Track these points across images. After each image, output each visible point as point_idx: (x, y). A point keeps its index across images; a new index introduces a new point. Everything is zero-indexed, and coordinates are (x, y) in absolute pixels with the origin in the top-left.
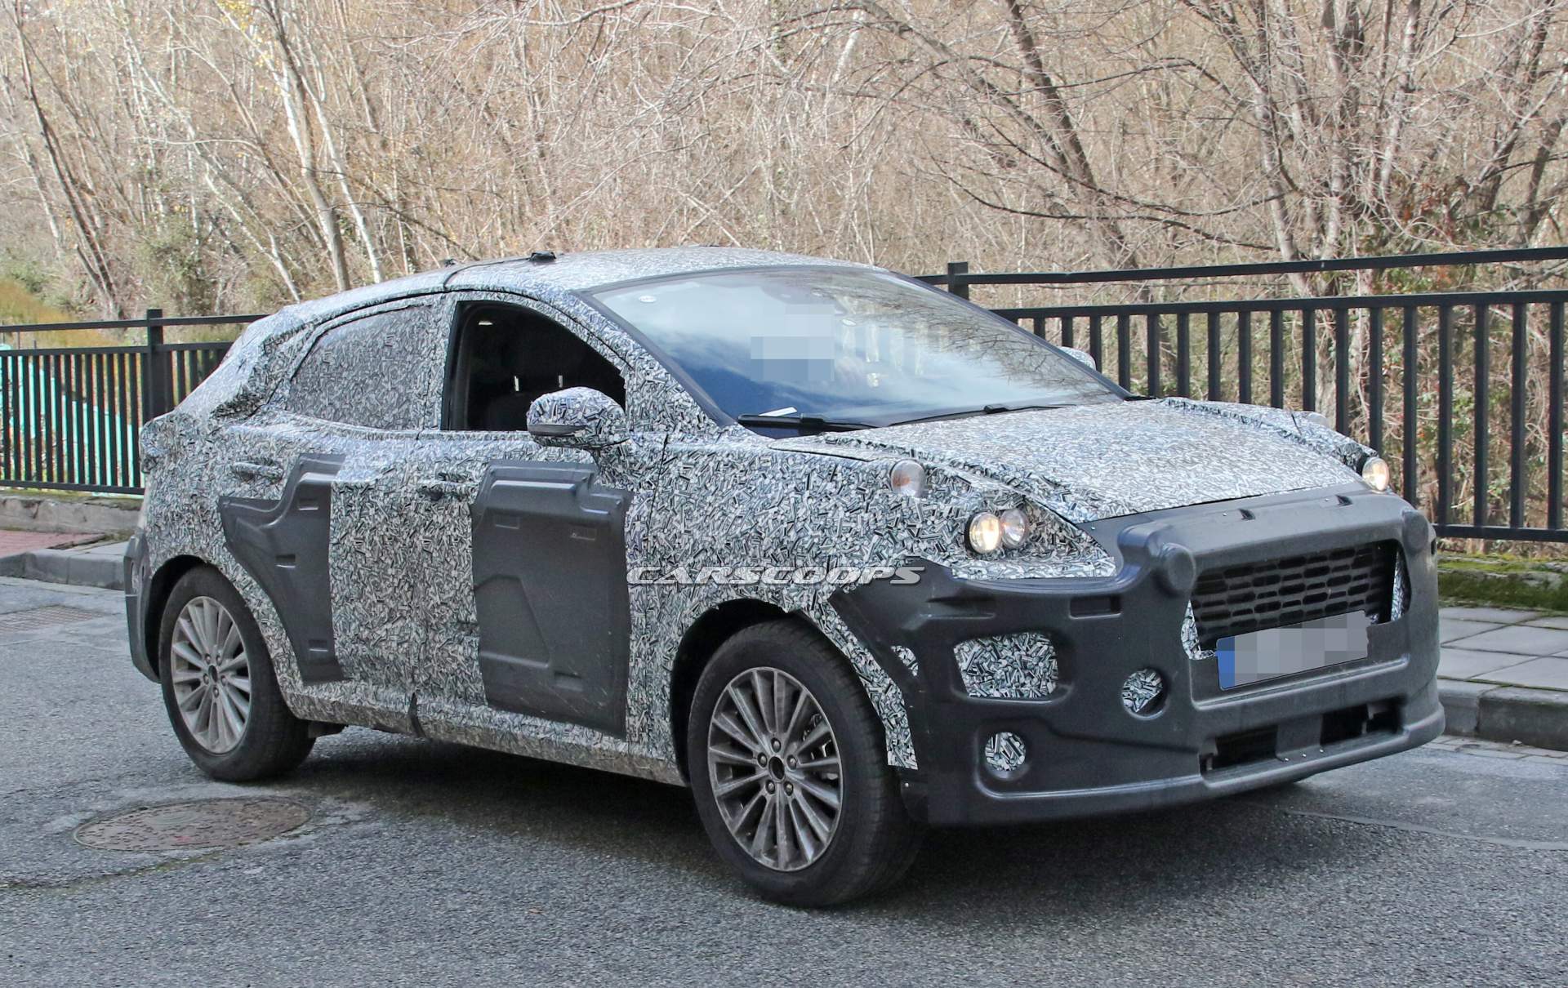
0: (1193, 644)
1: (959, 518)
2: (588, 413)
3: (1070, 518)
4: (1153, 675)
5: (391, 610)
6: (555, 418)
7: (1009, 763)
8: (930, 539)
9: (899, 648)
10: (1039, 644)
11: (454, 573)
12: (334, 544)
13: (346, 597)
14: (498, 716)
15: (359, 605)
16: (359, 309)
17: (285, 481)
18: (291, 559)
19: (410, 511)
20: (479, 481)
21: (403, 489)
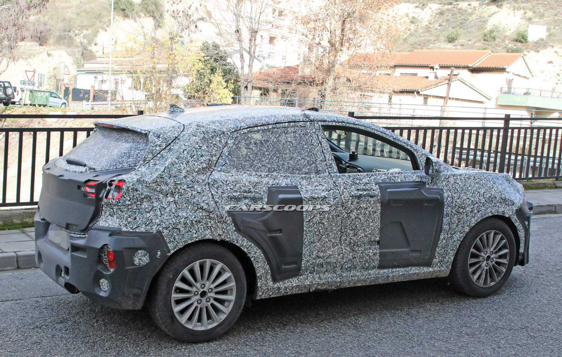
9: (526, 222)
11: (371, 224)
12: (307, 222)
13: (312, 242)
14: (382, 271)
15: (318, 244)
16: (259, 126)
17: (266, 199)
18: (280, 231)
19: (348, 204)
20: (379, 190)
21: (342, 197)
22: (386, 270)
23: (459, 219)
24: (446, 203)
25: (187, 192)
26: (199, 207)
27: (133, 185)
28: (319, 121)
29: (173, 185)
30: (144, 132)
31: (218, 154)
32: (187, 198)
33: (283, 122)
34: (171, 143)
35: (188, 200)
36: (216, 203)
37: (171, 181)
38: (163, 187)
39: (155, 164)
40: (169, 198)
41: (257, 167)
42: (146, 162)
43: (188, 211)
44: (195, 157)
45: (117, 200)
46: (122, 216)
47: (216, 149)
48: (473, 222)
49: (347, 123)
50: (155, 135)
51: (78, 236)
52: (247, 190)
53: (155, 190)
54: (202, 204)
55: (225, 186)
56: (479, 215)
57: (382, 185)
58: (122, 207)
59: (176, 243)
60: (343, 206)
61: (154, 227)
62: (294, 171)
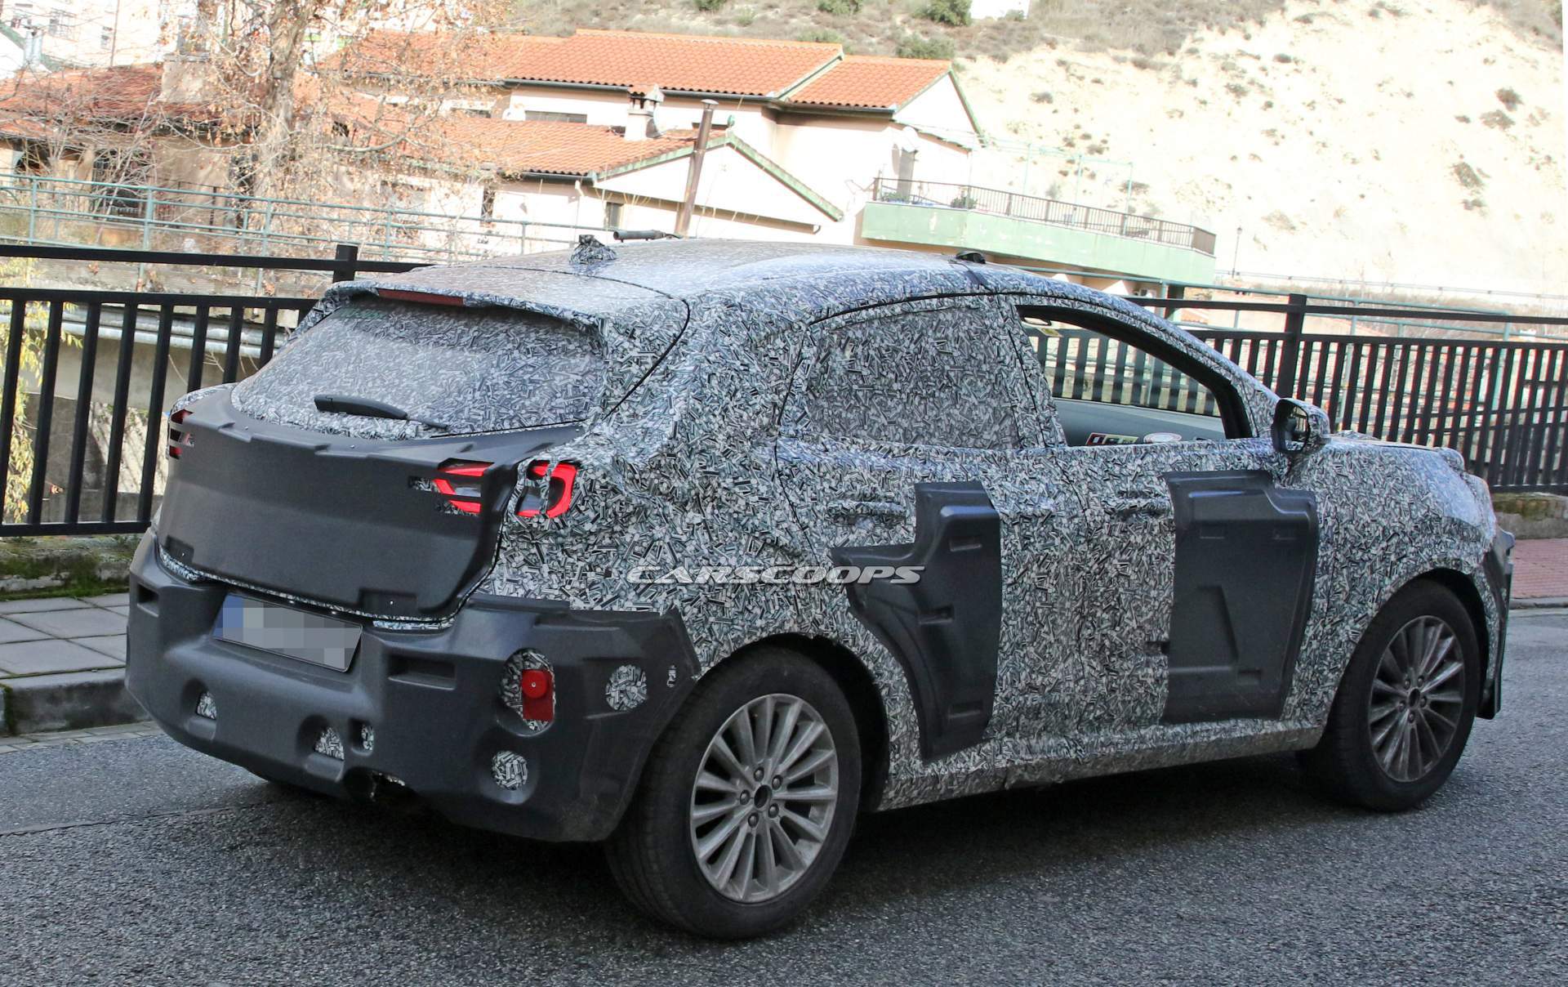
11: (1153, 593)
12: (1009, 585)
13: (1018, 644)
14: (1170, 732)
15: (1032, 649)
16: (870, 307)
17: (914, 519)
18: (947, 611)
19: (1101, 535)
20: (1168, 495)
21: (1088, 513)
22: (1178, 729)
23: (1354, 579)
24: (1322, 534)
25: (734, 497)
26: (769, 541)
27: (604, 477)
28: (1009, 293)
29: (698, 475)
30: (586, 321)
31: (783, 387)
32: (735, 516)
33: (925, 294)
34: (667, 352)
35: (737, 520)
36: (803, 527)
37: (694, 465)
38: (676, 483)
39: (635, 415)
40: (691, 514)
41: (877, 425)
42: (609, 409)
43: (741, 553)
44: (739, 395)
45: (557, 520)
46: (568, 567)
47: (778, 372)
48: (1388, 588)
49: (1075, 300)
50: (622, 331)
51: (409, 627)
52: (868, 492)
53: (656, 490)
54: (776, 533)
55: (818, 480)
56: (1401, 568)
57: (1176, 480)
58: (570, 539)
59: (715, 643)
60: (1089, 541)
61: (661, 599)
62: (964, 438)
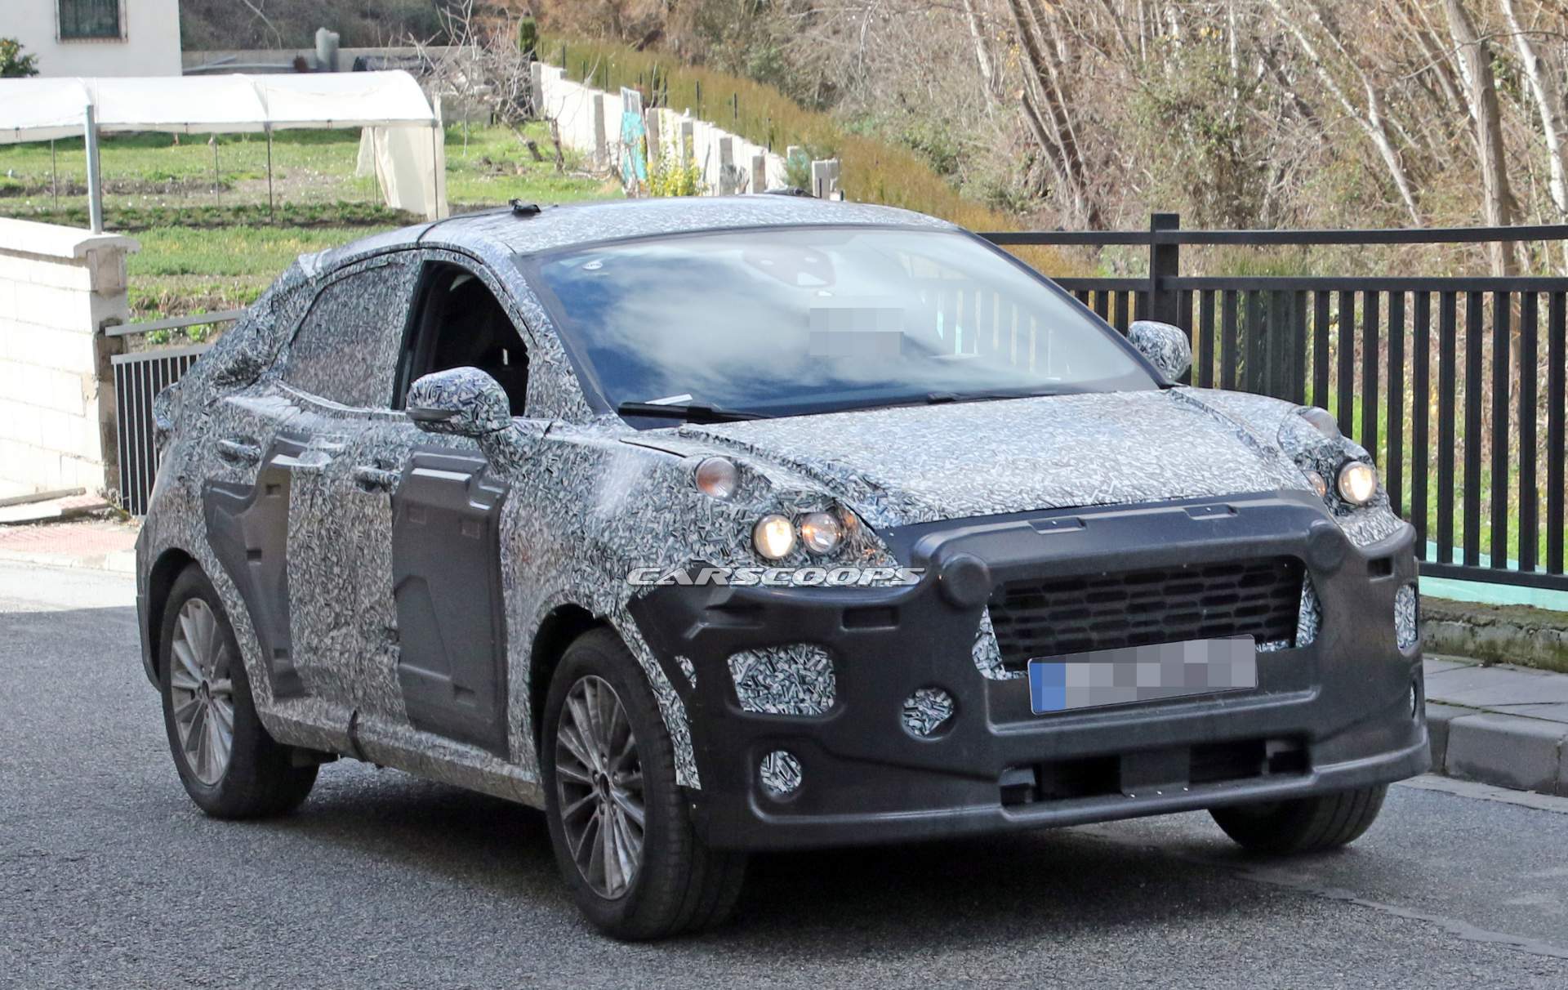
0: (994, 663)
1: (746, 520)
2: (464, 397)
3: (872, 523)
4: (943, 695)
5: (337, 615)
6: (430, 402)
7: (786, 784)
8: (716, 542)
9: (681, 659)
10: (817, 657)
14: (416, 736)
17: (261, 464)
18: (260, 553)
20: (402, 469)
22: (424, 736)
31: (283, 337)
57: (416, 454)
